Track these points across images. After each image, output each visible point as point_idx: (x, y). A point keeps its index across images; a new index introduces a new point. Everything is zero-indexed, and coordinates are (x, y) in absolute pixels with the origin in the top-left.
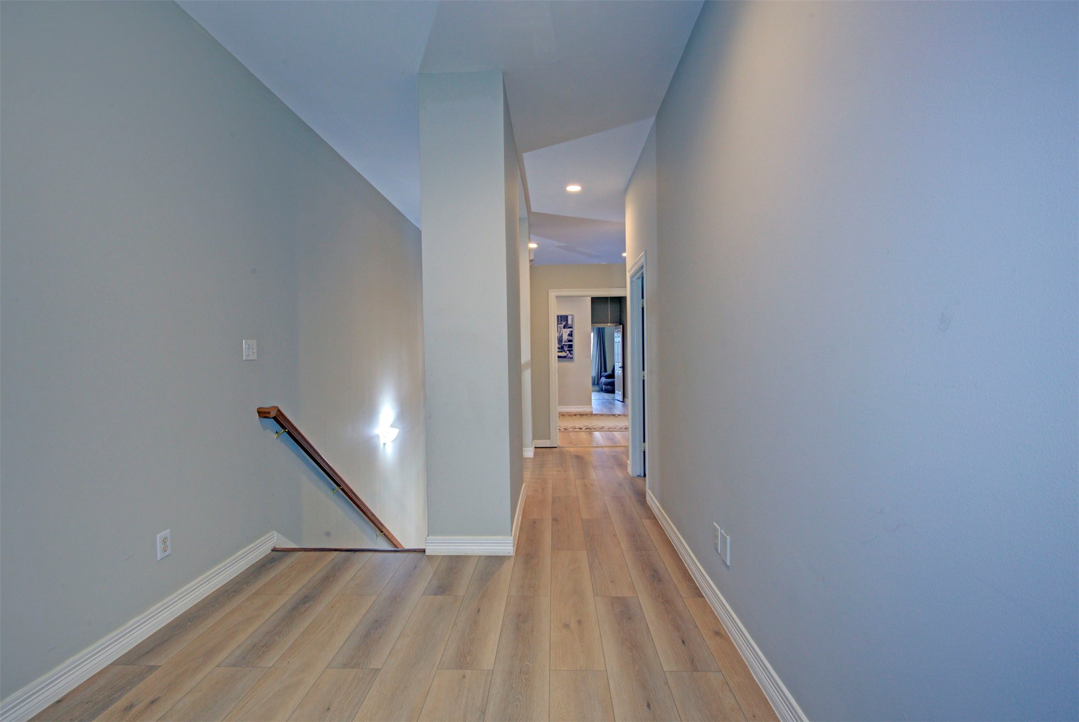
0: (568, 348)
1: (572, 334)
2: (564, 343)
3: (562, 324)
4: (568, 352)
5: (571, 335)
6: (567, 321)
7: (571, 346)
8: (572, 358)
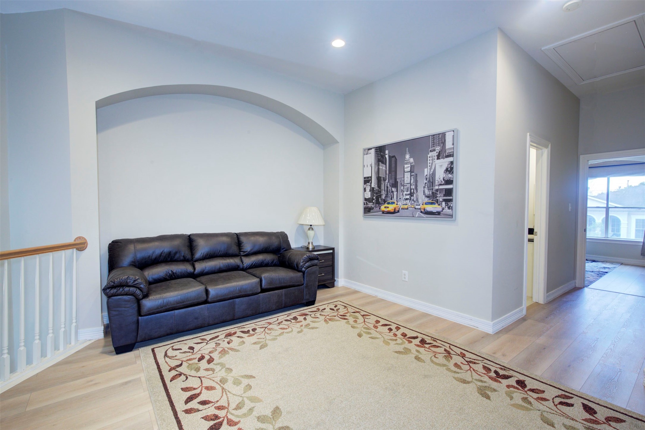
0: (445, 196)
1: (452, 168)
2: (437, 187)
3: (434, 150)
4: (444, 203)
5: (450, 170)
6: (444, 143)
7: (449, 192)
8: (451, 216)
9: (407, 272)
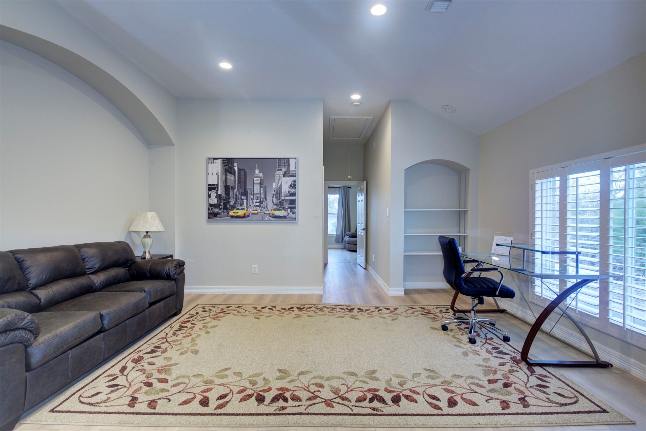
0: (289, 204)
1: (295, 185)
2: (283, 198)
3: (281, 170)
4: (289, 210)
5: (293, 186)
6: (289, 166)
7: (293, 202)
8: (295, 219)
9: (257, 266)
